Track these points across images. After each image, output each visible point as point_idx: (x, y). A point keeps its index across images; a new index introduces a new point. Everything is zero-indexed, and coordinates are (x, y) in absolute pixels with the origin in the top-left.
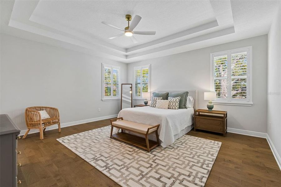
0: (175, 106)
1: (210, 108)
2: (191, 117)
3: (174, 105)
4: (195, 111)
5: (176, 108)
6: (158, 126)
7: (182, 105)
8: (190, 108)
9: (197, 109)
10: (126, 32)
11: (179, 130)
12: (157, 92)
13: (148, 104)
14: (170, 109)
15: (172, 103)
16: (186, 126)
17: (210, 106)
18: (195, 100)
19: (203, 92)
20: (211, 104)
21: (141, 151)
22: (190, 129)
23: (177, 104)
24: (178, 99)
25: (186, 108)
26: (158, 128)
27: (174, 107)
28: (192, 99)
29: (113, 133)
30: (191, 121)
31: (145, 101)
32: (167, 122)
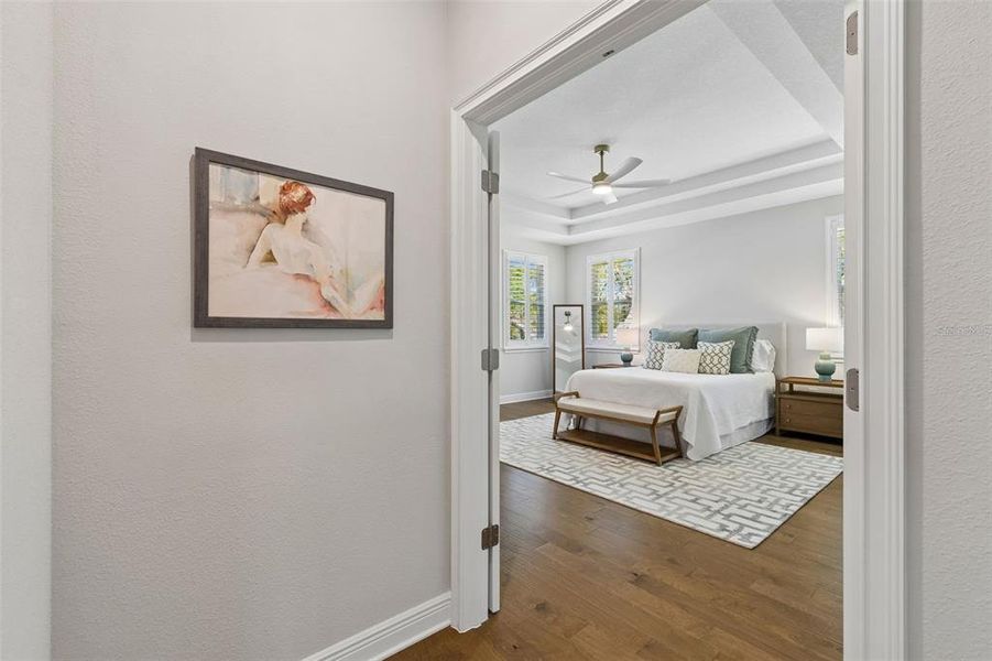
0: (719, 366)
1: (825, 372)
2: (766, 398)
3: (715, 362)
4: (778, 382)
5: (723, 370)
6: (679, 410)
7: (740, 362)
8: (763, 371)
9: (784, 375)
10: (594, 187)
11: (733, 428)
12: (660, 328)
13: (632, 363)
14: (705, 373)
15: (709, 358)
16: (754, 419)
17: (825, 366)
18: (778, 351)
19: (802, 327)
20: (827, 362)
21: (638, 463)
22: (763, 430)
23: (726, 361)
24: (727, 347)
25: (750, 371)
26: (677, 416)
27: (715, 369)
28: (768, 348)
29: (559, 429)
30: (767, 408)
31: (624, 353)
32: (702, 400)
